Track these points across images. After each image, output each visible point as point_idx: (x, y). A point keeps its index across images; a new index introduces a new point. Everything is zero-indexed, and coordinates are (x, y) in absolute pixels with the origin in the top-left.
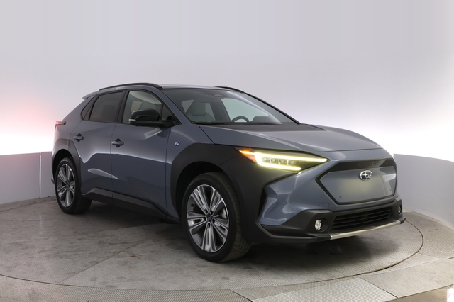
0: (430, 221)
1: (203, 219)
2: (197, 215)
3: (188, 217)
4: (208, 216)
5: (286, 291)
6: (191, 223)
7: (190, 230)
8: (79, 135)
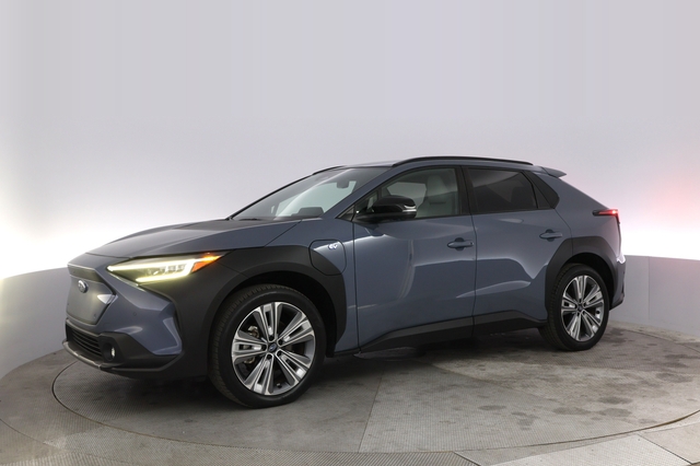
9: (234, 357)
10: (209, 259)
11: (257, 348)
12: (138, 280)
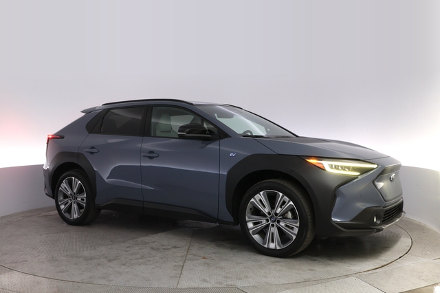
0: (418, 225)
1: (264, 221)
2: (257, 218)
3: (247, 219)
4: (271, 218)
5: (287, 289)
6: (250, 225)
7: (251, 232)
8: (93, 148)
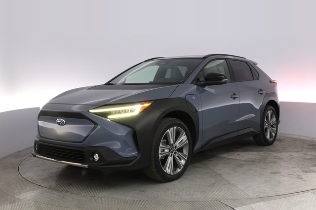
9: (160, 156)
10: (147, 105)
11: (166, 151)
12: (109, 117)
